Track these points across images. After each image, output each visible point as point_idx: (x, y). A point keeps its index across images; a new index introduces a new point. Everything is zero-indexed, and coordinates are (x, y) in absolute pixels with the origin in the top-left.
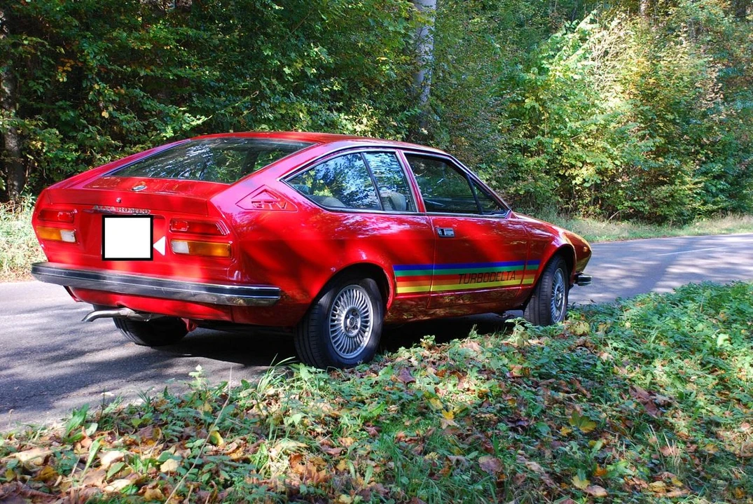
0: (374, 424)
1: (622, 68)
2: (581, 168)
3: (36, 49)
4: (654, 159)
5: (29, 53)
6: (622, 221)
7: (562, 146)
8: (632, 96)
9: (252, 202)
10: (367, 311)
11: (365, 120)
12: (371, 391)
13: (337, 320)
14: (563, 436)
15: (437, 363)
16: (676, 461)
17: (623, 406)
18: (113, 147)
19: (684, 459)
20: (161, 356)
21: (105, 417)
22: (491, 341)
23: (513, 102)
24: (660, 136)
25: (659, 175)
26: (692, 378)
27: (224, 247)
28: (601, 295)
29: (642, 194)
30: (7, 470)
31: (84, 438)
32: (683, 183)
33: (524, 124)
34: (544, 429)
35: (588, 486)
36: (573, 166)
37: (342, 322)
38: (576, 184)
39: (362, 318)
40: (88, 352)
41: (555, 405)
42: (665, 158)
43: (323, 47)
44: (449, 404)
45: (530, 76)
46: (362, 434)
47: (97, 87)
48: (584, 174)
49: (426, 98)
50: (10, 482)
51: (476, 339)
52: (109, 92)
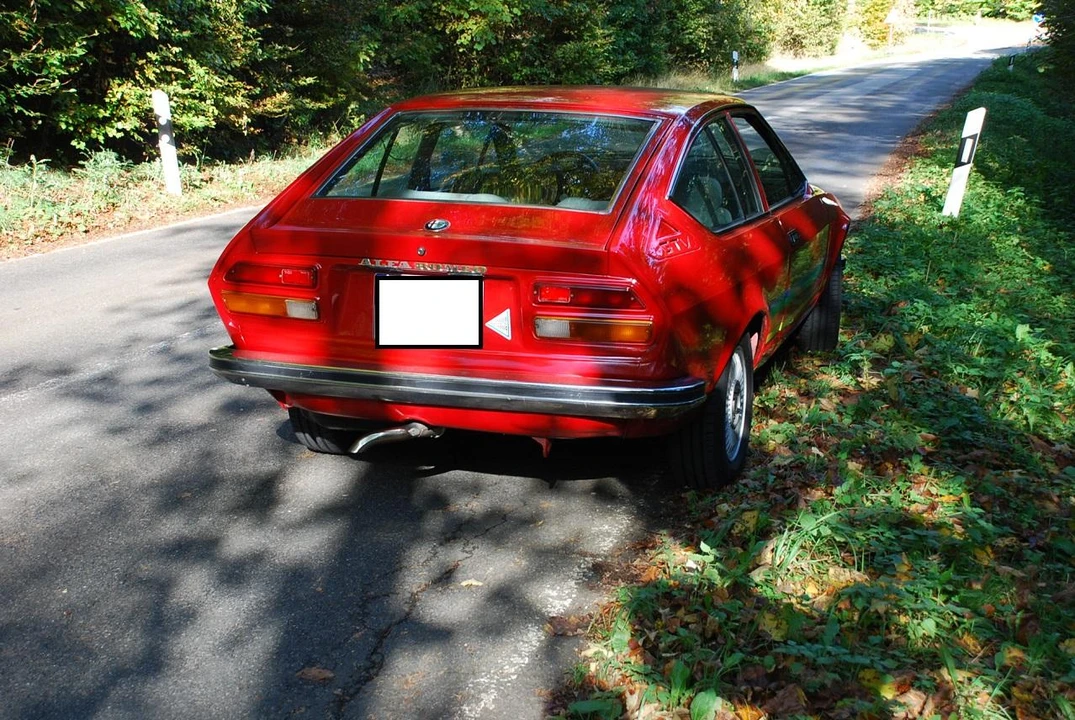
2: (467, 20)
9: (660, 244)
10: (743, 382)
25: (564, 27)
32: (594, 37)
36: (454, 17)
37: (730, 407)
38: (461, 44)
39: (740, 394)
48: (472, 30)
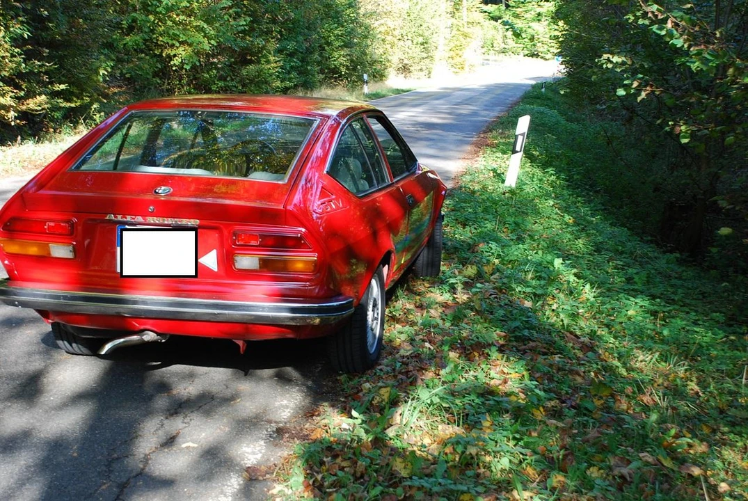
2: (178, 48)
7: (157, 23)
9: (321, 204)
10: (378, 299)
14: (601, 409)
16: (668, 411)
25: (248, 54)
32: (268, 62)
35: (673, 463)
36: (169, 45)
38: (174, 64)
39: (377, 307)
42: (252, 37)
48: (180, 55)
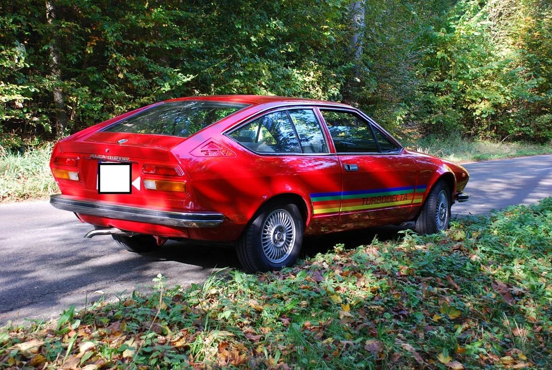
0: (288, 316)
1: (513, 26)
2: (480, 103)
3: (71, 30)
4: (538, 94)
5: (67, 33)
6: (512, 142)
7: (465, 86)
8: (520, 47)
9: (202, 151)
10: (291, 228)
11: (312, 74)
12: (289, 290)
13: (268, 235)
14: (435, 322)
15: (344, 266)
16: (524, 340)
17: (485, 297)
18: (127, 99)
19: (529, 339)
20: (144, 261)
21: (87, 314)
22: (388, 246)
23: (428, 54)
24: (543, 77)
25: (542, 106)
26: (543, 273)
27: (181, 185)
28: (483, 205)
29: (528, 122)
30: (9, 358)
31: (70, 331)
33: (435, 70)
34: (420, 317)
35: (451, 361)
36: (473, 102)
37: (272, 237)
38: (476, 115)
39: (287, 233)
40: (92, 258)
41: (431, 298)
42: (546, 93)
43: (280, 20)
44: (348, 298)
45: (441, 34)
46: (278, 324)
47: (114, 56)
48: (482, 108)
49: (359, 55)
50: (11, 367)
51: (376, 245)
52: (123, 59)
